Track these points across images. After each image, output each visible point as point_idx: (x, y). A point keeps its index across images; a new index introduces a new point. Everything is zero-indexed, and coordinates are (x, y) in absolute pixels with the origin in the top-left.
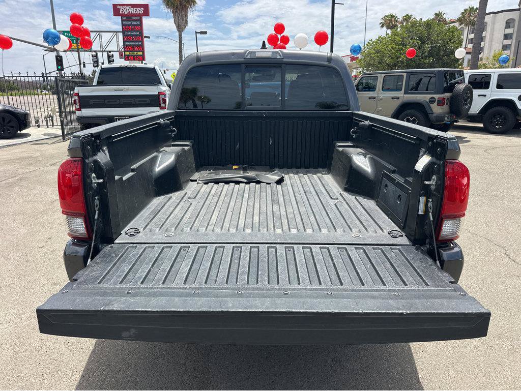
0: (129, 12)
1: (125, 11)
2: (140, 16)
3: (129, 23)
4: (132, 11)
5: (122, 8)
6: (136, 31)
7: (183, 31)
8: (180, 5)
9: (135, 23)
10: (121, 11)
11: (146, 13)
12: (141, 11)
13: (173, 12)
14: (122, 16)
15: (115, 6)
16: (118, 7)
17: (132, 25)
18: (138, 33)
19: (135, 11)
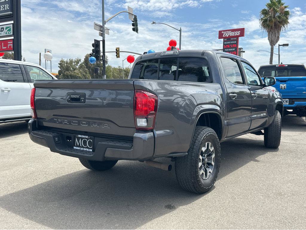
0: (229, 35)
1: (226, 34)
2: (237, 37)
3: (229, 43)
4: (232, 34)
5: (224, 33)
6: (234, 48)
7: (275, 45)
8: (274, 26)
9: (233, 42)
10: (224, 34)
11: (242, 34)
12: (238, 33)
13: (268, 31)
14: (224, 38)
15: (220, 32)
16: (223, 32)
17: (230, 44)
18: (234, 49)
19: (234, 33)
